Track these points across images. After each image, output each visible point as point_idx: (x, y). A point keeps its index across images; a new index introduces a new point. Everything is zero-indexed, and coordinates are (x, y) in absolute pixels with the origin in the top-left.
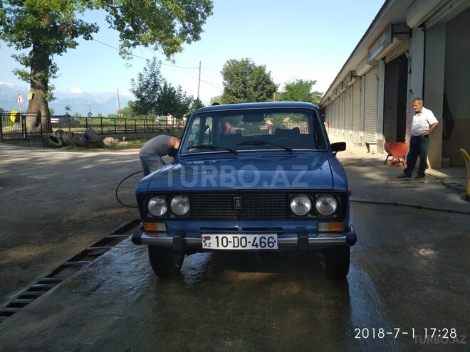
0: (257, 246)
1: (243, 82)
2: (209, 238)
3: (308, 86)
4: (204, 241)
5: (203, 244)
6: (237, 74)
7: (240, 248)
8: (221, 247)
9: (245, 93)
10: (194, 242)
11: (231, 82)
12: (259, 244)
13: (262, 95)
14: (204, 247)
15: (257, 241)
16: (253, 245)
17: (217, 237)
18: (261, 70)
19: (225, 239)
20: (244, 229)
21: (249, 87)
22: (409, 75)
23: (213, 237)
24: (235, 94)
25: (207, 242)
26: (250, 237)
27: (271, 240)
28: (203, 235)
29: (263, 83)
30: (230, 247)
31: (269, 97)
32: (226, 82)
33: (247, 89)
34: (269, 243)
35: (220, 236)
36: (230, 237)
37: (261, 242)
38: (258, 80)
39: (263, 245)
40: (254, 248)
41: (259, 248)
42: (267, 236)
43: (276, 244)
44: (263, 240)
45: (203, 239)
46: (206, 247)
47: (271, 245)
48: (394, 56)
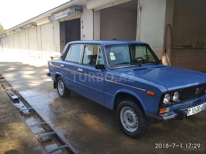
2: (190, 110)
7: (198, 112)
8: (193, 114)
15: (202, 107)
17: (193, 109)
25: (189, 112)
30: (195, 112)
36: (196, 108)
40: (201, 110)
42: (204, 104)
46: (188, 115)
47: (205, 107)
48: (68, 19)
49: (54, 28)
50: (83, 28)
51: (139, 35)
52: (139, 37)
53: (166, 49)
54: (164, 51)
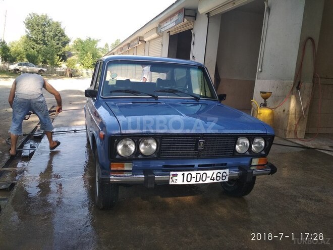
0: (214, 180)
1: (43, 33)
2: (176, 175)
3: (94, 42)
4: (172, 178)
5: (171, 180)
6: (38, 25)
7: (201, 182)
8: (185, 183)
9: (44, 41)
10: (163, 179)
11: (32, 31)
12: (215, 178)
13: (58, 44)
14: (170, 183)
15: (215, 176)
16: (211, 179)
17: (183, 174)
18: (58, 25)
19: (189, 176)
20: (199, 166)
21: (47, 37)
22: (192, 46)
23: (180, 174)
24: (36, 41)
25: (174, 178)
26: (210, 173)
27: (224, 174)
28: (172, 173)
29: (60, 35)
30: (193, 182)
31: (63, 47)
32: (27, 30)
33: (46, 38)
34: (223, 176)
35: (186, 173)
36: (194, 173)
37: (217, 177)
38: (55, 32)
39: (218, 178)
40: (212, 181)
41: (215, 181)
42: (221, 171)
43: (227, 177)
44: (219, 175)
45: (171, 176)
46: (173, 183)
47: (224, 178)
48: (178, 31)
49: (162, 45)
50: (194, 44)
51: (262, 57)
52: (261, 59)
53: (299, 83)
54: (296, 86)
